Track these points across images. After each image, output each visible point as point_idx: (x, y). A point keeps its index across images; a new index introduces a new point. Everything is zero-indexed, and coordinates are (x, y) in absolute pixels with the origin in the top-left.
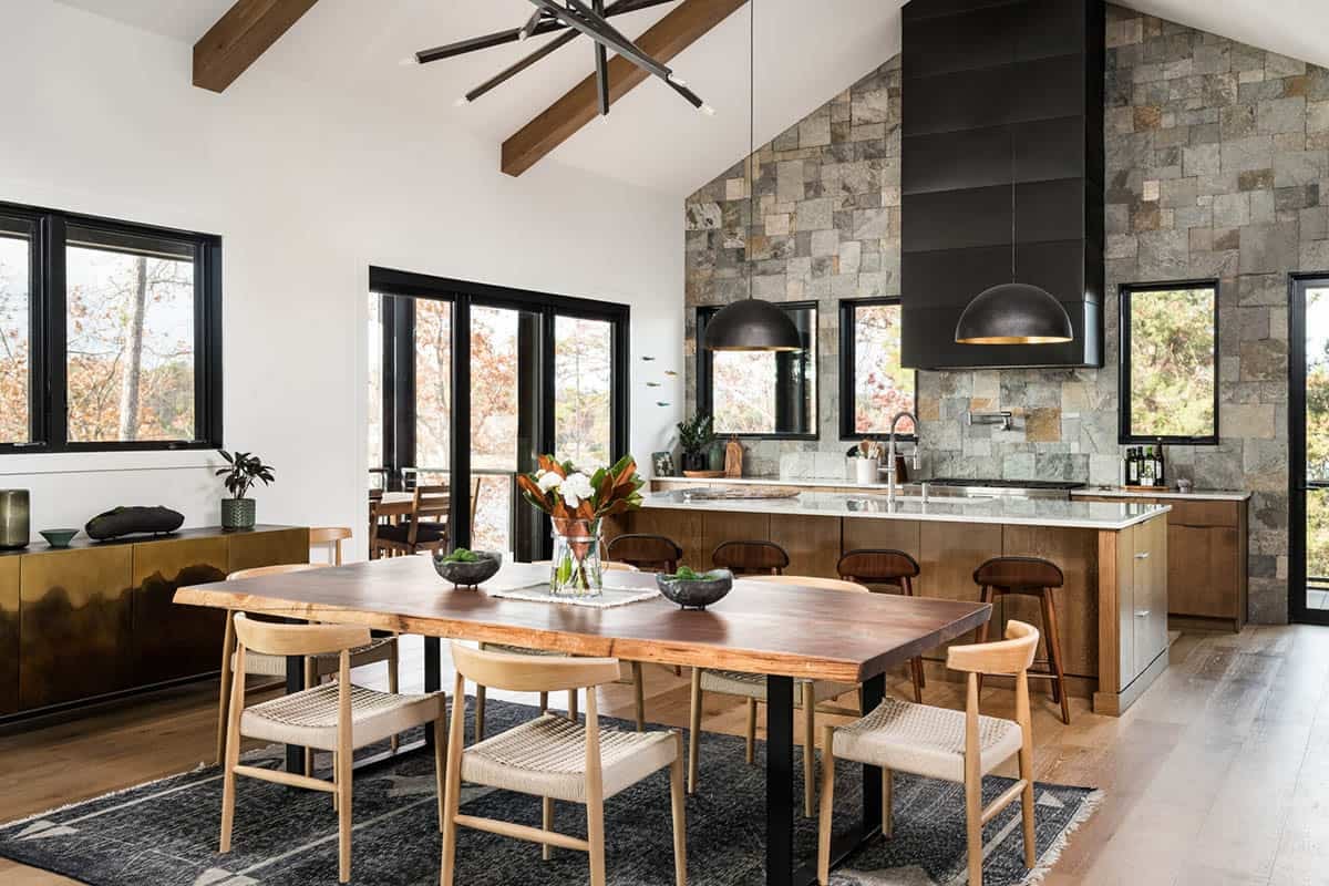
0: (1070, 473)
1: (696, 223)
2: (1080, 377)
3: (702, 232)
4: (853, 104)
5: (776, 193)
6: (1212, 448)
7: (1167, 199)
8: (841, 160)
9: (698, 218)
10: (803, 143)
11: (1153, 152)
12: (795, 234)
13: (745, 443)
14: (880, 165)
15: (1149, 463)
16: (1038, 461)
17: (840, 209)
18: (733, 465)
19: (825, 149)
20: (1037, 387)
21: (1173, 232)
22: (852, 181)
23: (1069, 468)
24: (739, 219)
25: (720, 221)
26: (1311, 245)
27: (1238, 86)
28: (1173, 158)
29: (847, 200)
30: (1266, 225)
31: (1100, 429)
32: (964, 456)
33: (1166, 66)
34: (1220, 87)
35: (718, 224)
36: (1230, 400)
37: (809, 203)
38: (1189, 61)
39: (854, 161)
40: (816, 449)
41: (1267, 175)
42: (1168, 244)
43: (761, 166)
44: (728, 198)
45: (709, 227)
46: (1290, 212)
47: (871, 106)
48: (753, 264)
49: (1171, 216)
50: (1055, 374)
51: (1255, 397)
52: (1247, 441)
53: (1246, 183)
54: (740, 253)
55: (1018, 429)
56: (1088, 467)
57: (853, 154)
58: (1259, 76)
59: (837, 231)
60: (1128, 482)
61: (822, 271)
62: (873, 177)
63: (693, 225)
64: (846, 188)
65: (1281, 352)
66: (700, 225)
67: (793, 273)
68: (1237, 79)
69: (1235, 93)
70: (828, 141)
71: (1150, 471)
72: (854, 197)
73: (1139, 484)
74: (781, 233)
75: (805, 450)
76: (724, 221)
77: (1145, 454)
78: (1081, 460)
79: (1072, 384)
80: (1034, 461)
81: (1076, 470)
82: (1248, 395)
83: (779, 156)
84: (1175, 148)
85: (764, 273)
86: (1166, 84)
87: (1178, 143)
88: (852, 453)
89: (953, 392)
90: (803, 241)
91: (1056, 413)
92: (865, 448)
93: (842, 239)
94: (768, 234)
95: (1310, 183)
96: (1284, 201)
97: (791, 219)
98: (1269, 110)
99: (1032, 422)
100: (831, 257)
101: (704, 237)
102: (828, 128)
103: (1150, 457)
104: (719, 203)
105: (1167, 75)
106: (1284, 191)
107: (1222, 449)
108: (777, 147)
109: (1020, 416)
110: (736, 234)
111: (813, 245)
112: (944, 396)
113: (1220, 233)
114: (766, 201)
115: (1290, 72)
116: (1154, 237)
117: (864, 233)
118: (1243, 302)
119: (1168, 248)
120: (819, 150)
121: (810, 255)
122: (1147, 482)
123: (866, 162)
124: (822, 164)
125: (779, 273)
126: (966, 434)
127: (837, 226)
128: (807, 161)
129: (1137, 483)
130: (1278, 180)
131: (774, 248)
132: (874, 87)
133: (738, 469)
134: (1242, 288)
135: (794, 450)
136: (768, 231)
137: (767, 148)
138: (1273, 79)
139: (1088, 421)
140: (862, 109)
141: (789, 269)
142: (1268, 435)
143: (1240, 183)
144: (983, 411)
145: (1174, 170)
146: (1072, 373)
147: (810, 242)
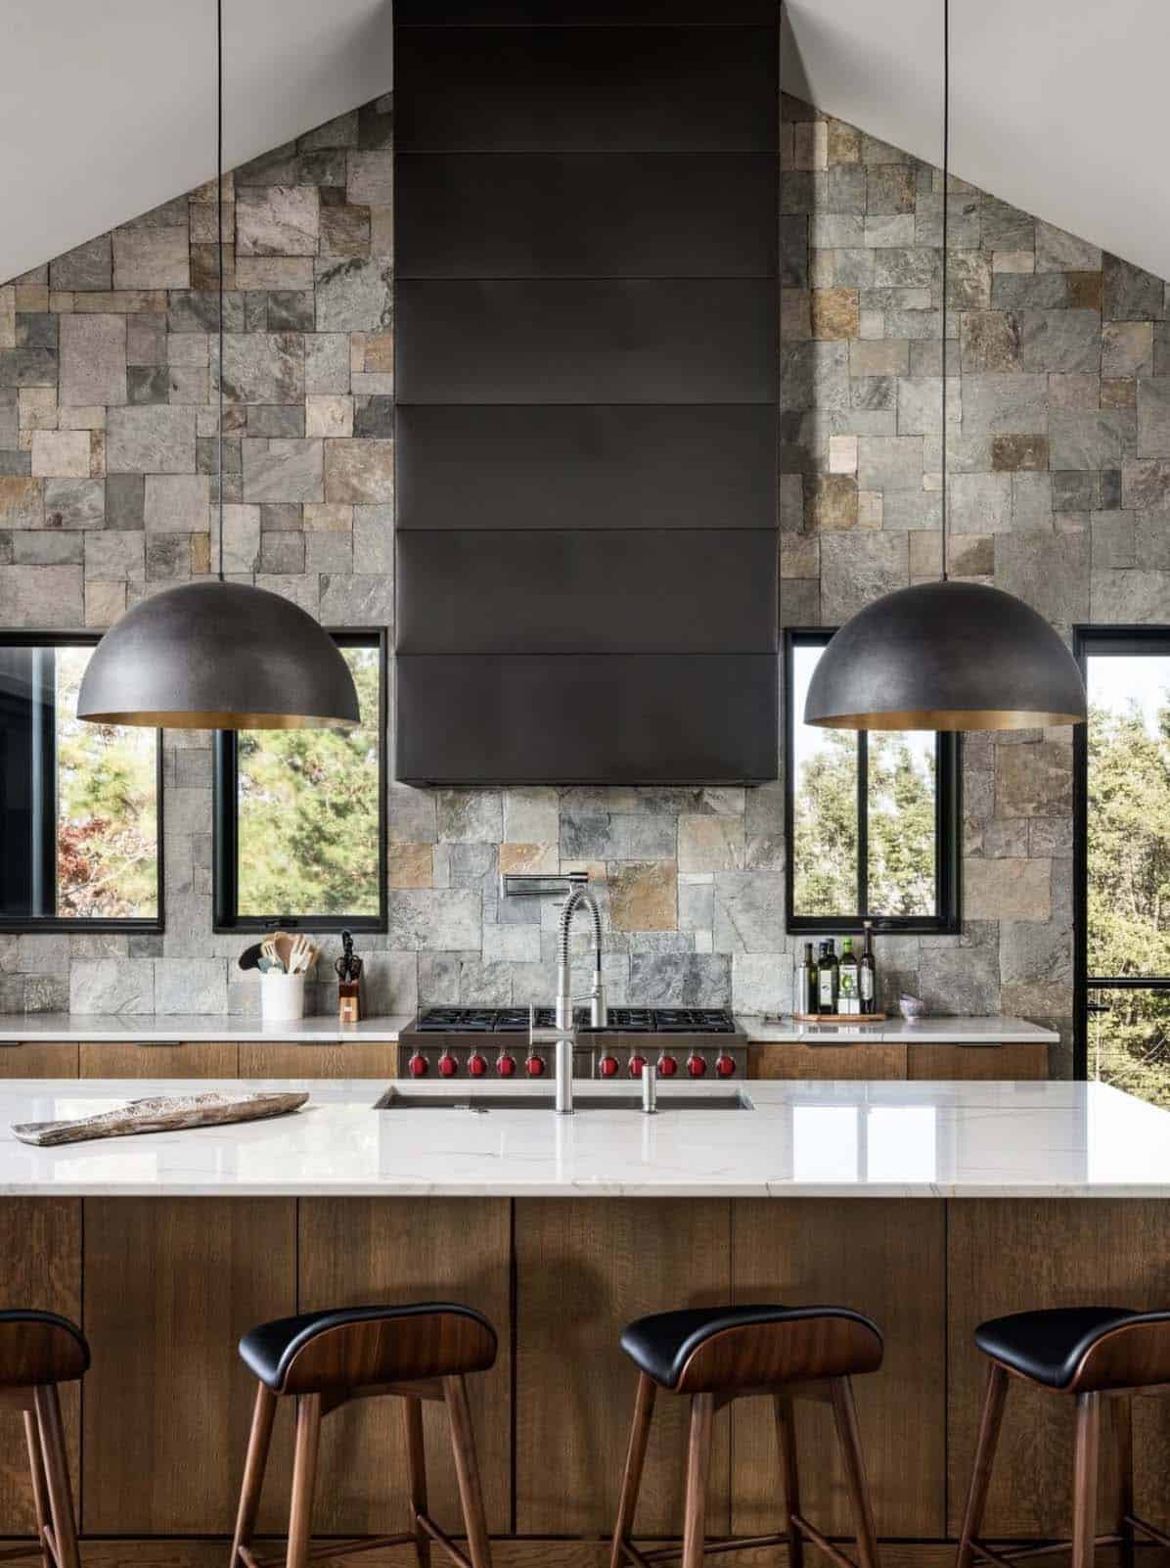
0: (694, 991)
2: (712, 802)
4: (241, 208)
5: (57, 385)
6: (947, 941)
7: (870, 472)
8: (213, 327)
10: (122, 278)
11: (846, 384)
12: (107, 479)
14: (301, 346)
15: (848, 971)
16: (634, 969)
17: (211, 431)
19: (175, 297)
20: (633, 823)
21: (882, 537)
22: (240, 375)
23: (694, 981)
26: (1110, 577)
27: (991, 274)
28: (880, 395)
29: (229, 415)
30: (1039, 535)
31: (751, 906)
32: (486, 962)
33: (870, 221)
34: (962, 274)
36: (977, 851)
37: (140, 412)
38: (908, 219)
39: (245, 332)
40: (159, 953)
41: (1039, 445)
42: (872, 558)
43: (21, 316)
46: (1077, 516)
47: (281, 218)
49: (878, 505)
50: (666, 799)
51: (1018, 849)
52: (1007, 927)
53: (1003, 457)
56: (729, 980)
57: (241, 316)
58: (1027, 264)
59: (205, 479)
60: (814, 1006)
61: (167, 563)
62: (288, 371)
64: (225, 388)
65: (1059, 765)
67: (99, 563)
68: (990, 262)
69: (987, 291)
70: (182, 279)
71: (849, 985)
72: (244, 411)
73: (836, 1012)
74: (71, 473)
75: (130, 955)
77: (838, 953)
78: (715, 966)
79: (698, 818)
80: (626, 970)
81: (707, 985)
82: (1008, 844)
83: (63, 302)
84: (884, 378)
85: (30, 560)
86: (869, 256)
87: (890, 371)
88: (251, 959)
89: (461, 830)
90: (124, 496)
91: (670, 875)
92: (282, 948)
93: (219, 498)
94: (35, 472)
95: (1109, 467)
96: (1068, 495)
97: (95, 444)
98: (1043, 327)
99: (621, 893)
100: (191, 535)
102: (182, 253)
103: (849, 958)
105: (870, 238)
106: (1066, 478)
107: (964, 940)
108: (61, 280)
109: (599, 883)
111: (147, 505)
112: (444, 839)
113: (962, 543)
114: (34, 400)
115: (1078, 263)
116: (848, 543)
117: (268, 488)
119: (872, 564)
120: (161, 296)
121: (142, 527)
122: (849, 1006)
123: (273, 337)
124: (168, 330)
125: (67, 561)
126: (490, 916)
127: (205, 467)
128: (133, 320)
129: (831, 1010)
130: (1058, 457)
131: (54, 505)
132: (290, 179)
135: (105, 955)
136: (40, 467)
137: (32, 280)
138: (1050, 272)
139: (728, 889)
140: (262, 223)
141: (91, 551)
142: (1040, 914)
143: (996, 456)
144: (526, 869)
145: (883, 419)
146: (698, 797)
147: (141, 498)
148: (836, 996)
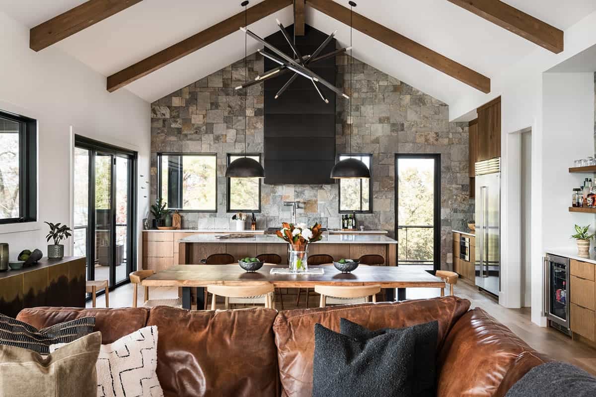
1: (156, 114)
2: (325, 188)
3: (159, 119)
4: (233, 72)
5: (197, 106)
6: (370, 215)
7: (355, 124)
8: (227, 95)
9: (158, 113)
10: (210, 85)
11: (351, 106)
12: (207, 124)
13: (181, 214)
14: (245, 98)
15: (350, 220)
16: (309, 220)
17: (227, 115)
18: (176, 224)
19: (220, 89)
20: (309, 191)
21: (357, 136)
22: (233, 104)
23: (321, 222)
24: (179, 114)
25: (169, 115)
26: (402, 144)
27: (379, 86)
28: (357, 109)
29: (230, 112)
30: (388, 136)
31: (332, 208)
32: (280, 218)
33: (355, 75)
34: (373, 85)
35: (168, 116)
36: (376, 197)
37: (213, 111)
38: (362, 74)
39: (234, 95)
40: (216, 217)
41: (388, 118)
43: (190, 93)
44: (173, 105)
45: (163, 117)
46: (395, 132)
47: (240, 74)
48: (186, 135)
49: (357, 130)
50: (315, 187)
51: (384, 197)
52: (382, 212)
53: (381, 121)
54: (179, 131)
55: (301, 208)
56: (327, 222)
57: (232, 92)
58: (386, 84)
59: (225, 124)
60: (344, 227)
61: (218, 140)
62: (242, 103)
63: (155, 115)
64: (229, 106)
65: (392, 181)
66: (159, 116)
67: (204, 140)
68: (378, 83)
69: (378, 88)
70: (221, 85)
71: (351, 223)
72: (233, 111)
74: (199, 123)
75: (210, 217)
76: (171, 115)
77: (348, 217)
78: (325, 220)
79: (322, 191)
80: (307, 220)
81: (323, 223)
82: (382, 196)
83: (198, 89)
84: (358, 105)
85: (191, 139)
86: (355, 81)
87: (359, 104)
88: (234, 218)
89: (275, 193)
90: (209, 128)
91: (316, 202)
92: (241, 216)
93: (228, 128)
94: (192, 123)
95: (402, 123)
96: (394, 128)
97: (204, 117)
98: (389, 96)
99: (307, 205)
100: (222, 135)
101: (161, 122)
102: (221, 80)
103: (351, 218)
104: (169, 107)
105: (355, 78)
106: (393, 125)
107: (373, 214)
108: (197, 86)
109: (302, 203)
110: (177, 122)
112: (272, 195)
113: (373, 138)
114: (192, 109)
115: (396, 83)
116: (351, 137)
117: (238, 126)
118: (380, 163)
119: (356, 141)
120: (217, 89)
121: (213, 133)
122: (350, 227)
123: (239, 97)
124: (219, 95)
125: (198, 140)
126: (281, 210)
127: (225, 122)
128: (212, 93)
129: (347, 228)
130: (392, 121)
131: (196, 129)
132: (242, 66)
133: (179, 225)
134: (380, 158)
135: (205, 217)
136: (193, 122)
137: (192, 85)
138: (390, 85)
139: (327, 205)
140: (236, 74)
141: (203, 139)
142: (388, 210)
143: (380, 121)
144: (288, 201)
145: (358, 113)
146: (322, 187)
147: (213, 128)
148: (348, 225)
